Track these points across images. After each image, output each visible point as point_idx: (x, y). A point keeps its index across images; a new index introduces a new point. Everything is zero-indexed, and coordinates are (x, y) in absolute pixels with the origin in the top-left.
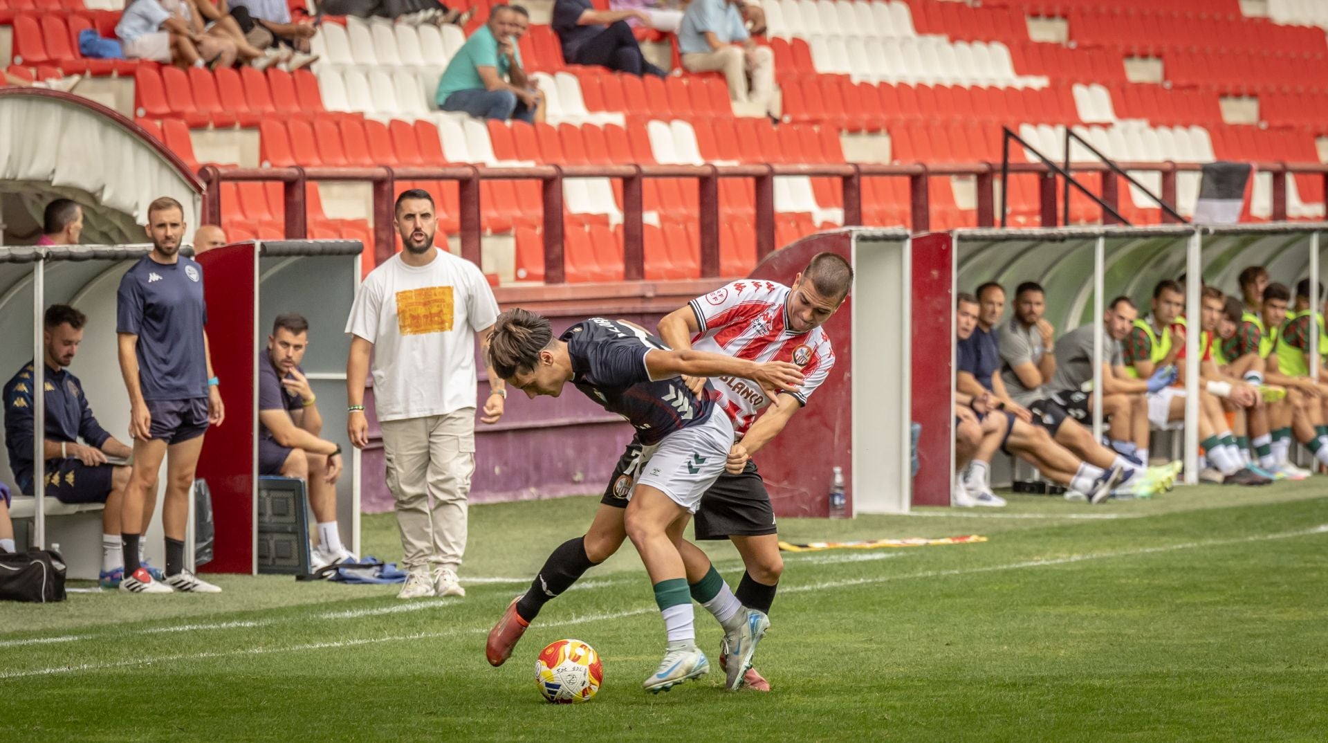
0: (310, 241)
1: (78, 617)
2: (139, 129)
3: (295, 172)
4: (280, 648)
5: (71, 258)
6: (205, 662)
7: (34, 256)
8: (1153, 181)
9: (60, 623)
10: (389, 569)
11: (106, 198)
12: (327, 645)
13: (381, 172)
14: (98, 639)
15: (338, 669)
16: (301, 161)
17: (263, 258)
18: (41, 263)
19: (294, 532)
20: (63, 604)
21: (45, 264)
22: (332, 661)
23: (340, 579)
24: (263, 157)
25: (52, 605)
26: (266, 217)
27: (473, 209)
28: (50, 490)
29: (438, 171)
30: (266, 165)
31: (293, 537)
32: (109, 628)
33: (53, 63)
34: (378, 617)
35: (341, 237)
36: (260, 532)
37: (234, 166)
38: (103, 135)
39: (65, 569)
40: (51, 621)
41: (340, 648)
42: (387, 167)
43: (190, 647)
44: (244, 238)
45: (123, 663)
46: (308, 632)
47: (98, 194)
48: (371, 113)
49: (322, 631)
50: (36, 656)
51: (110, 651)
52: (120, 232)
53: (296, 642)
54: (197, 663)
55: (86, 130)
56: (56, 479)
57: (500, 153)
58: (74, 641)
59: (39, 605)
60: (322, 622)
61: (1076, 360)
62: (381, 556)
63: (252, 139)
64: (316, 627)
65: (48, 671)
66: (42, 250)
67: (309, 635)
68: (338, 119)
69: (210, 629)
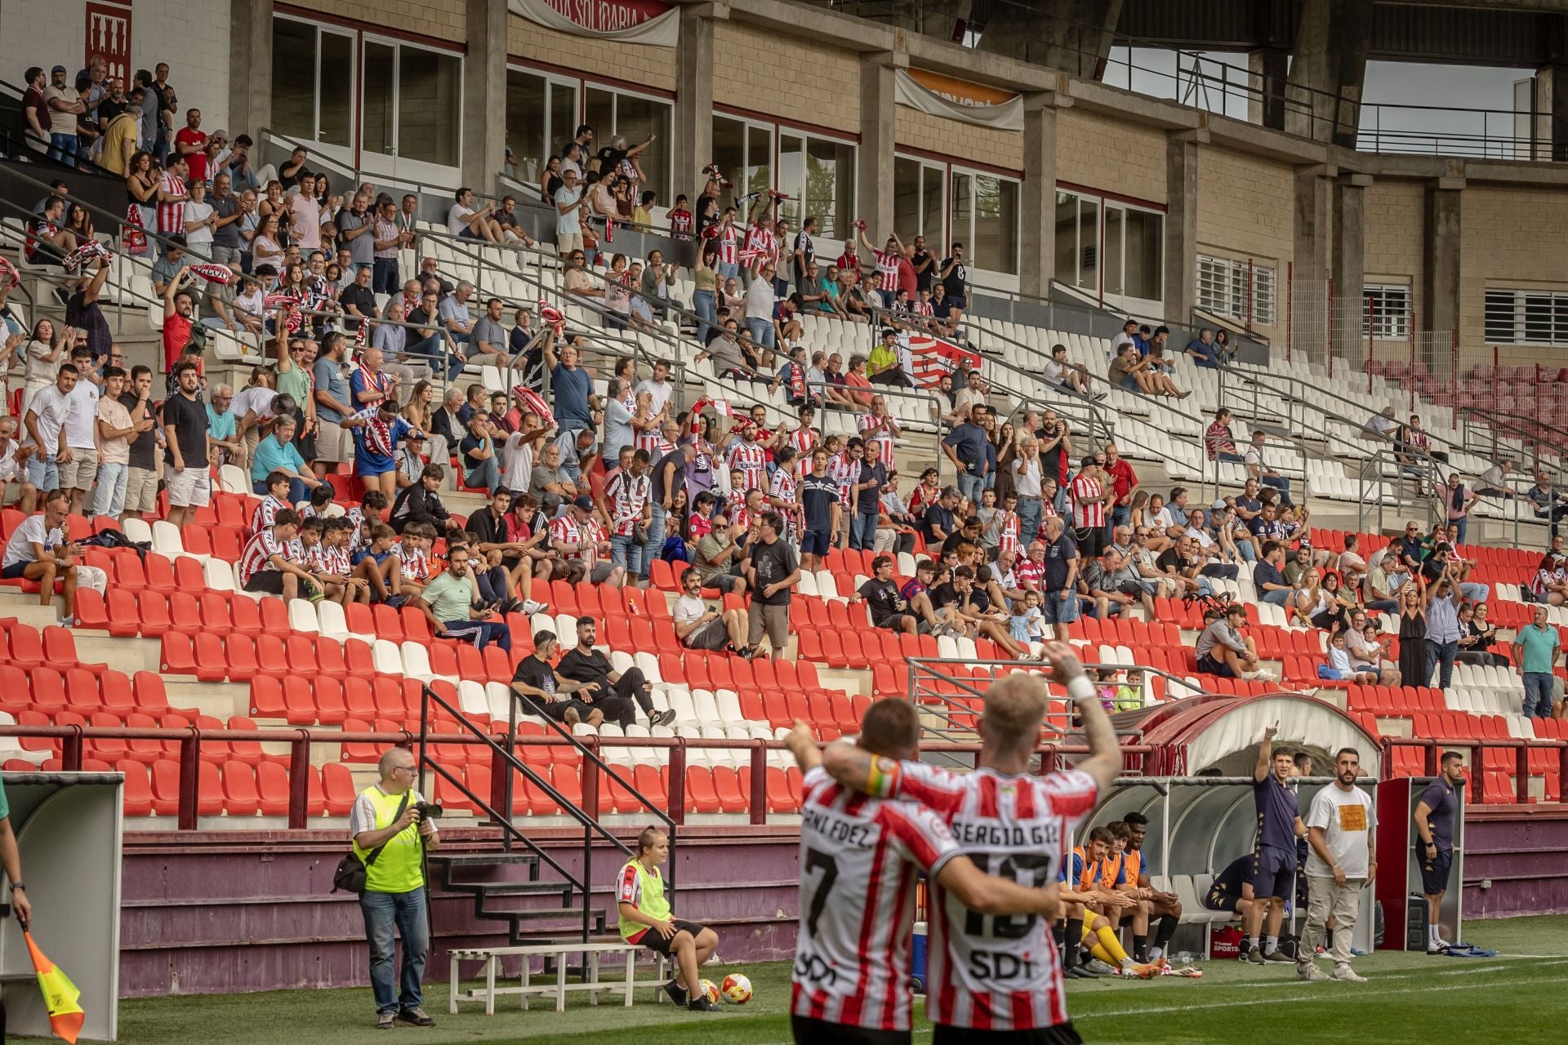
3: (1431, 741)
4: (1418, 990)
10: (1476, 949)
13: (1476, 742)
16: (1434, 735)
17: (1413, 786)
23: (1450, 954)
24: (1414, 733)
26: (1415, 765)
27: (1523, 763)
29: (1506, 743)
30: (1416, 738)
33: (1304, 681)
34: (1470, 975)
36: (1409, 929)
37: (1399, 738)
38: (1331, 720)
42: (1479, 740)
44: (1404, 775)
45: (1336, 996)
46: (1433, 982)
48: (1471, 711)
49: (1440, 981)
50: (1290, 991)
51: (1329, 990)
53: (1427, 987)
54: (1375, 997)
55: (1321, 717)
57: (1538, 734)
60: (1441, 977)
62: (1472, 942)
63: (1408, 724)
64: (1437, 979)
65: (1294, 999)
67: (1434, 984)
68: (1454, 714)
69: (1382, 979)
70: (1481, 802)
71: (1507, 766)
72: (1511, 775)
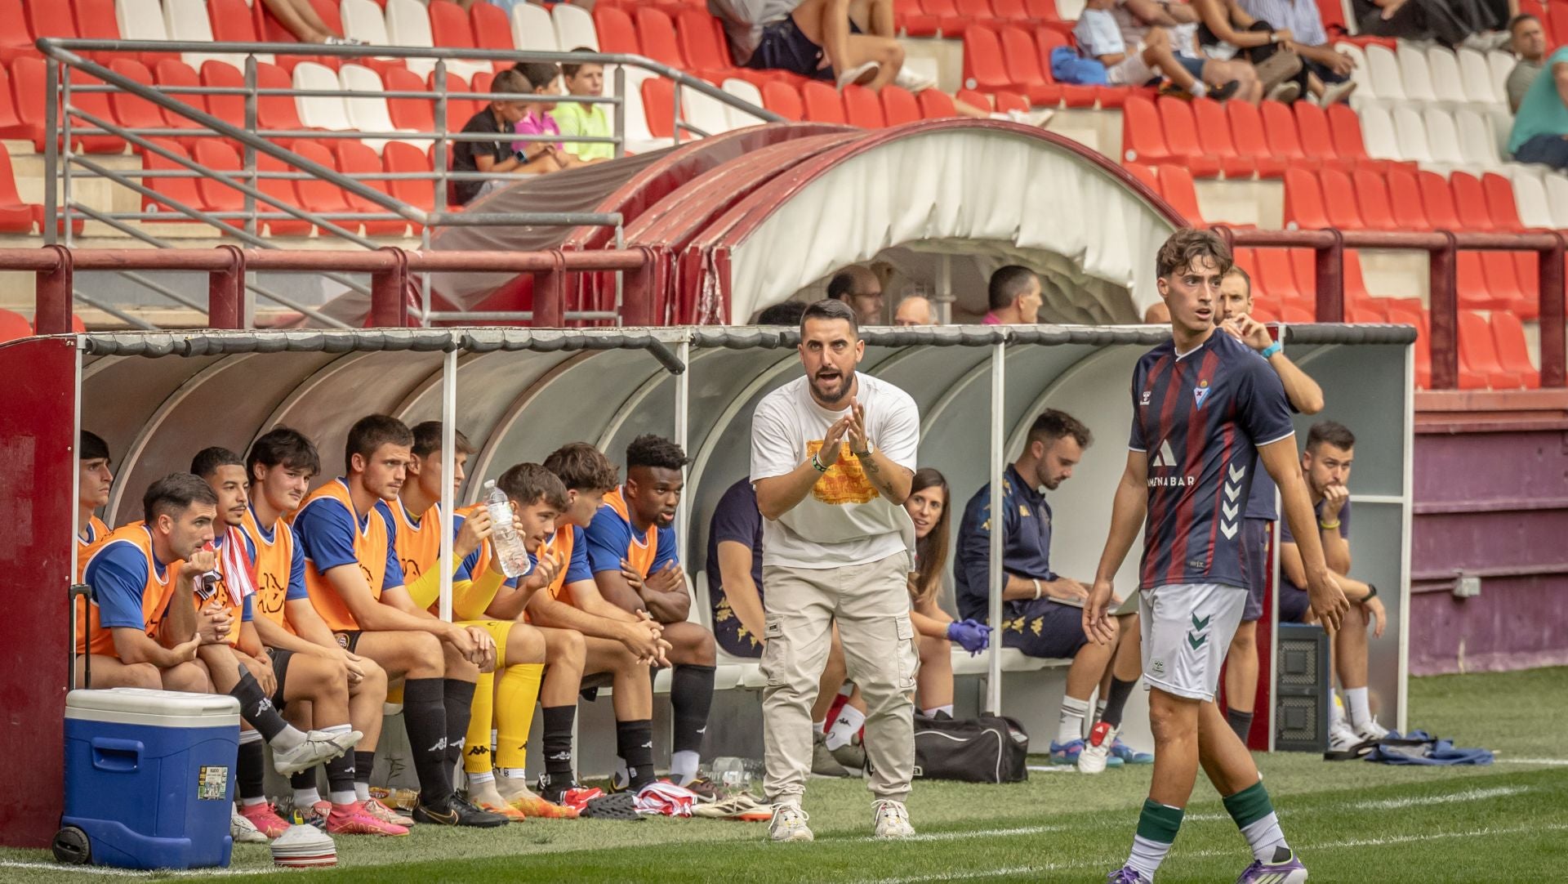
0: (1350, 326)
1: (1043, 802)
2: (1130, 177)
3: (1330, 235)
4: (1303, 845)
5: (1041, 340)
6: (1207, 862)
7: (992, 337)
9: (1019, 810)
10: (1443, 747)
11: (1089, 264)
12: (1364, 843)
13: (1440, 238)
14: (1068, 831)
15: (1378, 874)
16: (1337, 222)
17: (1290, 347)
18: (1002, 346)
19: (1312, 696)
20: (1023, 785)
21: (1006, 348)
22: (1370, 864)
23: (1381, 758)
24: (1289, 216)
25: (1009, 787)
26: (1292, 293)
27: (1557, 288)
28: (1009, 638)
29: (1512, 238)
30: (1293, 226)
31: (1311, 703)
32: (1083, 818)
33: (1017, 88)
34: (1429, 807)
35: (1387, 321)
36: (1280, 697)
37: (1251, 226)
38: (1082, 184)
39: (1027, 741)
40: (1008, 808)
41: (1381, 847)
42: (1448, 233)
43: (1187, 843)
45: (1102, 863)
46: (1340, 825)
47: (1077, 259)
48: (1428, 161)
49: (1357, 824)
50: (988, 851)
51: (1084, 847)
52: (1103, 310)
53: (1324, 839)
54: (1197, 865)
55: (1061, 175)
56: (1019, 623)
58: (1038, 834)
59: (992, 787)
60: (1359, 813)
62: (1433, 729)
63: (1274, 193)
64: (1350, 819)
65: (1003, 871)
66: (1004, 330)
67: (1341, 829)
68: (1385, 168)
69: (1214, 821)
70: (1451, 384)
71: (1516, 296)
72: (1525, 319)
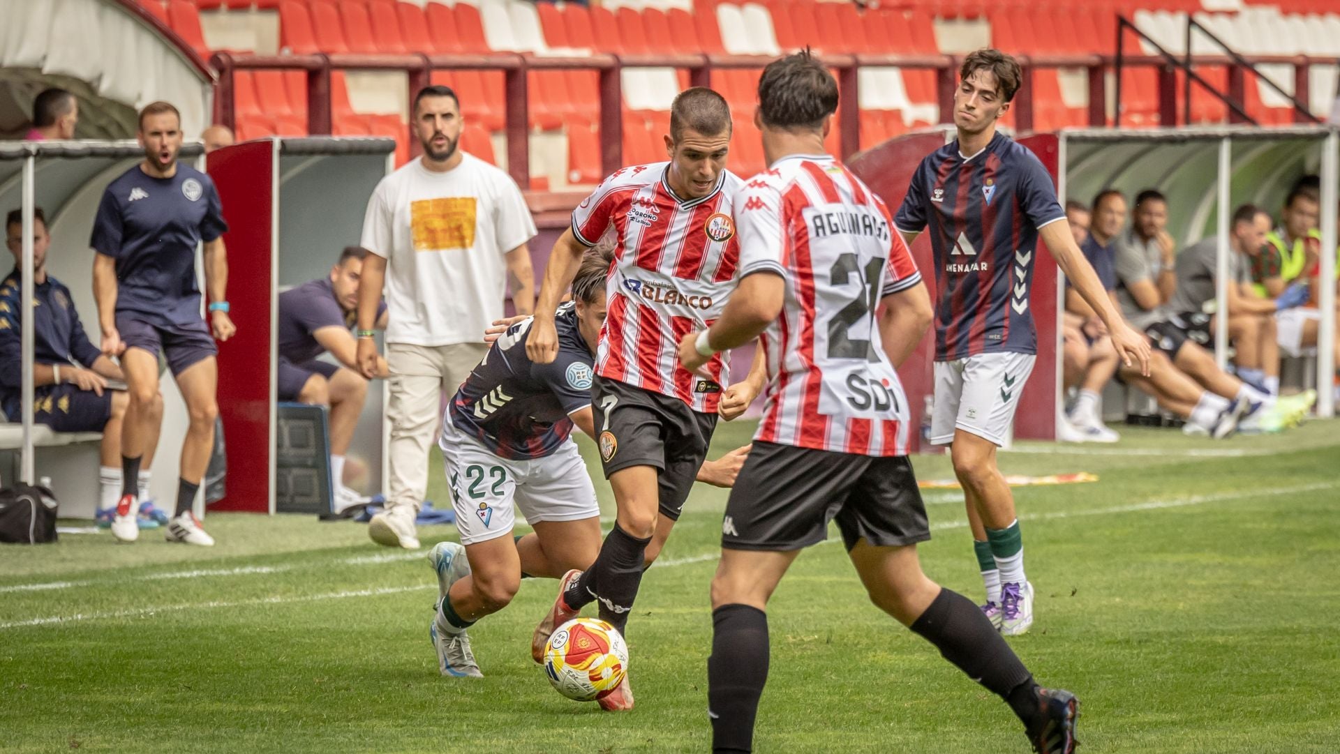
0: (336, 138)
1: (71, 560)
2: (142, 10)
3: (319, 60)
4: (300, 596)
5: (65, 155)
6: (216, 612)
7: (22, 153)
8: (1284, 77)
9: (52, 567)
11: (104, 88)
12: (353, 594)
13: (416, 60)
14: (93, 586)
15: (366, 621)
16: (326, 47)
17: (286, 158)
18: (31, 161)
19: (314, 466)
20: (53, 546)
21: (36, 163)
22: (359, 613)
24: (283, 42)
25: (42, 548)
26: (286, 110)
27: (520, 104)
28: (40, 417)
29: (480, 59)
30: (287, 52)
31: (314, 472)
32: (107, 573)
34: (411, 562)
35: (370, 132)
36: (280, 465)
37: (250, 53)
38: (101, 17)
39: (56, 508)
40: (40, 566)
41: (369, 598)
42: (425, 56)
43: (198, 595)
44: (261, 135)
45: (123, 614)
46: (332, 578)
47: (95, 84)
49: (348, 577)
50: (23, 604)
51: (107, 599)
52: (120, 127)
53: (319, 590)
54: (206, 614)
55: (81, 10)
56: (48, 405)
57: (551, 39)
58: (67, 588)
59: (26, 547)
60: (348, 568)
61: (1197, 278)
63: (270, 23)
64: (341, 573)
65: (36, 621)
66: (32, 146)
67: (333, 582)
68: (368, 1)
69: (221, 576)
71: (484, 110)
72: (494, 130)
